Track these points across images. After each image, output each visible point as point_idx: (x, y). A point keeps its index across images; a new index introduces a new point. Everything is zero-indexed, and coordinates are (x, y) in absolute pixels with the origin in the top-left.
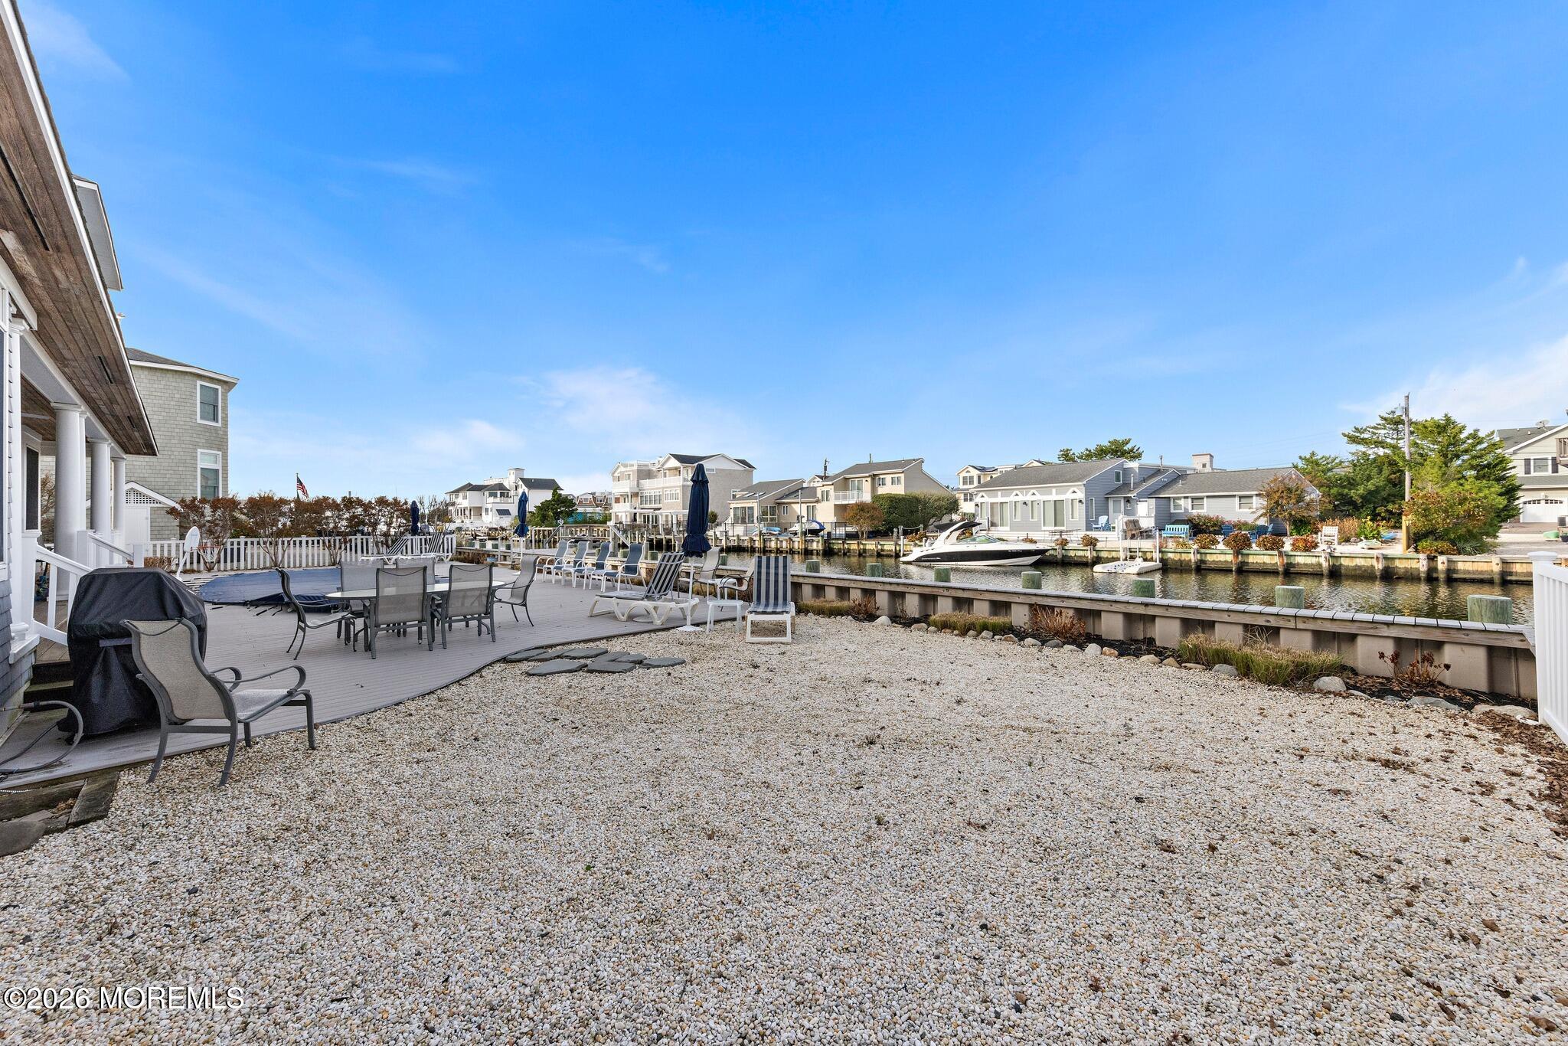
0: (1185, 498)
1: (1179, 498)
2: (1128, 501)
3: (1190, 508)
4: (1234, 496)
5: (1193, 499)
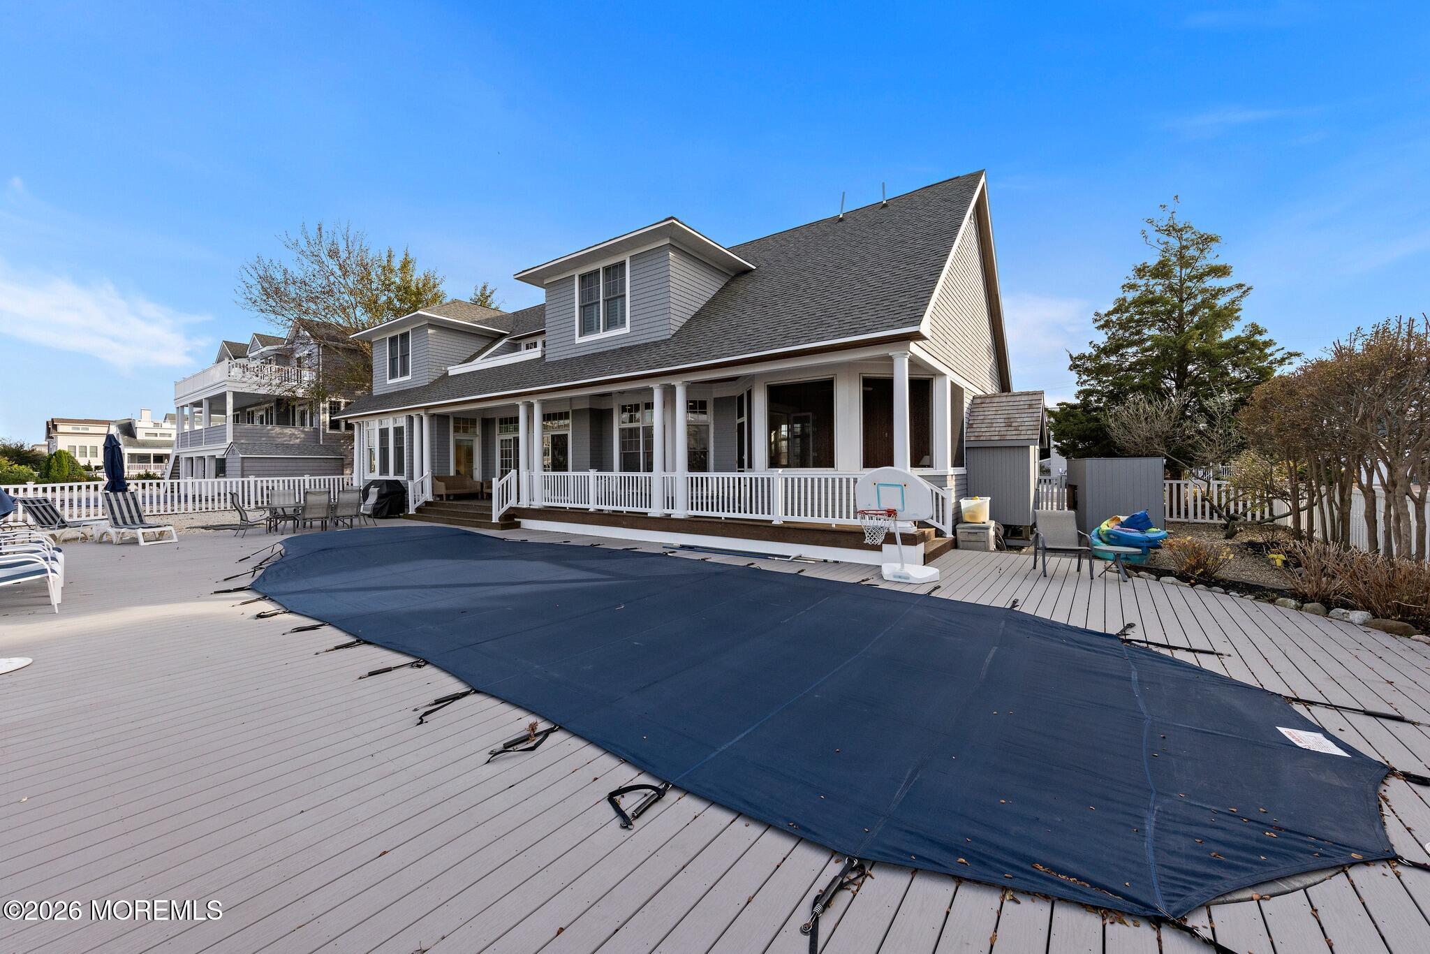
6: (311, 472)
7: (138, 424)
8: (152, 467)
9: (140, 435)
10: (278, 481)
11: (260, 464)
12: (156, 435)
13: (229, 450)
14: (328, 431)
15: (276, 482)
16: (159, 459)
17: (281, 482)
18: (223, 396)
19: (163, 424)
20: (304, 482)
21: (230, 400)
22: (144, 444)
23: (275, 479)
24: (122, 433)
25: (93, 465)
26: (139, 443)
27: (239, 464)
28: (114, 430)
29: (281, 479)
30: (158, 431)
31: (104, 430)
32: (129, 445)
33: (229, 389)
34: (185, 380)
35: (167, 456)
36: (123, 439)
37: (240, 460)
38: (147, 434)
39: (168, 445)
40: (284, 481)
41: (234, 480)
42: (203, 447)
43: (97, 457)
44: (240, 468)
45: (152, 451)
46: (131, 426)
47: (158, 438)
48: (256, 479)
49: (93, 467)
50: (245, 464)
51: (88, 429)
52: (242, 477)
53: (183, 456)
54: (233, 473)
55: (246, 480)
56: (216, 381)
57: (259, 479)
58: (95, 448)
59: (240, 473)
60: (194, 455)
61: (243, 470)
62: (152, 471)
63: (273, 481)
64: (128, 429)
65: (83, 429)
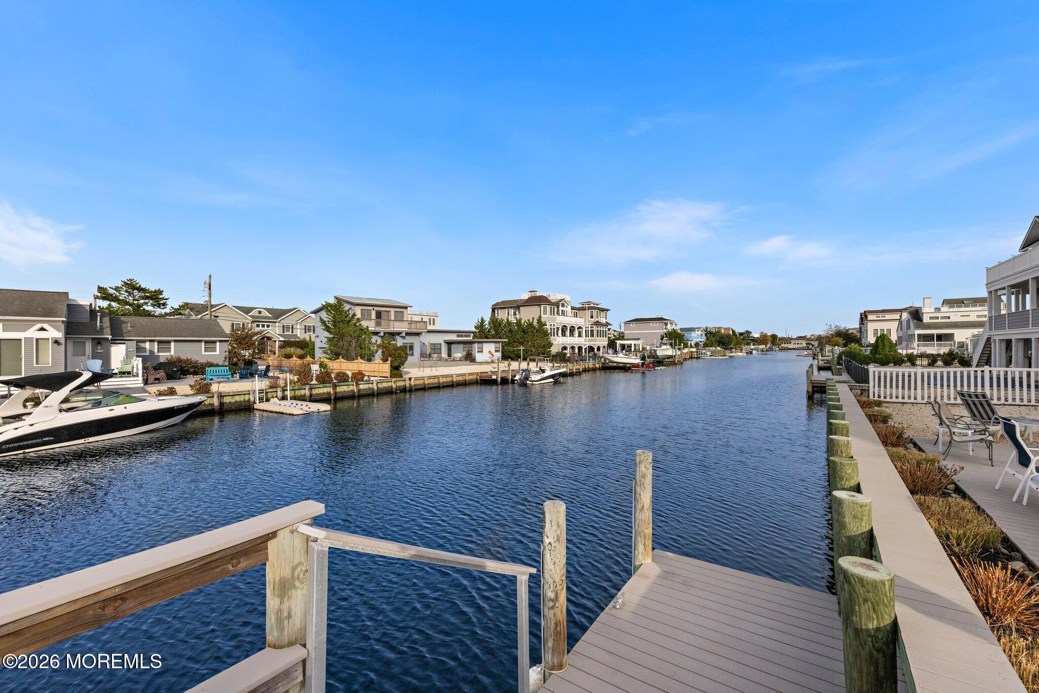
0: (150, 341)
1: (144, 341)
2: (99, 343)
3: (156, 351)
4: (201, 341)
5: (159, 342)
7: (924, 310)
8: (935, 344)
9: (926, 319)
12: (937, 318)
16: (940, 337)
19: (942, 308)
22: (929, 326)
24: (912, 318)
26: (925, 326)
28: (905, 315)
30: (939, 315)
31: (897, 316)
32: (917, 327)
35: (948, 335)
36: (913, 323)
38: (931, 318)
45: (935, 332)
46: (919, 312)
47: (940, 320)
51: (885, 317)
53: (997, 338)
58: (891, 331)
60: (1014, 337)
62: (934, 348)
64: (916, 315)
65: (882, 317)
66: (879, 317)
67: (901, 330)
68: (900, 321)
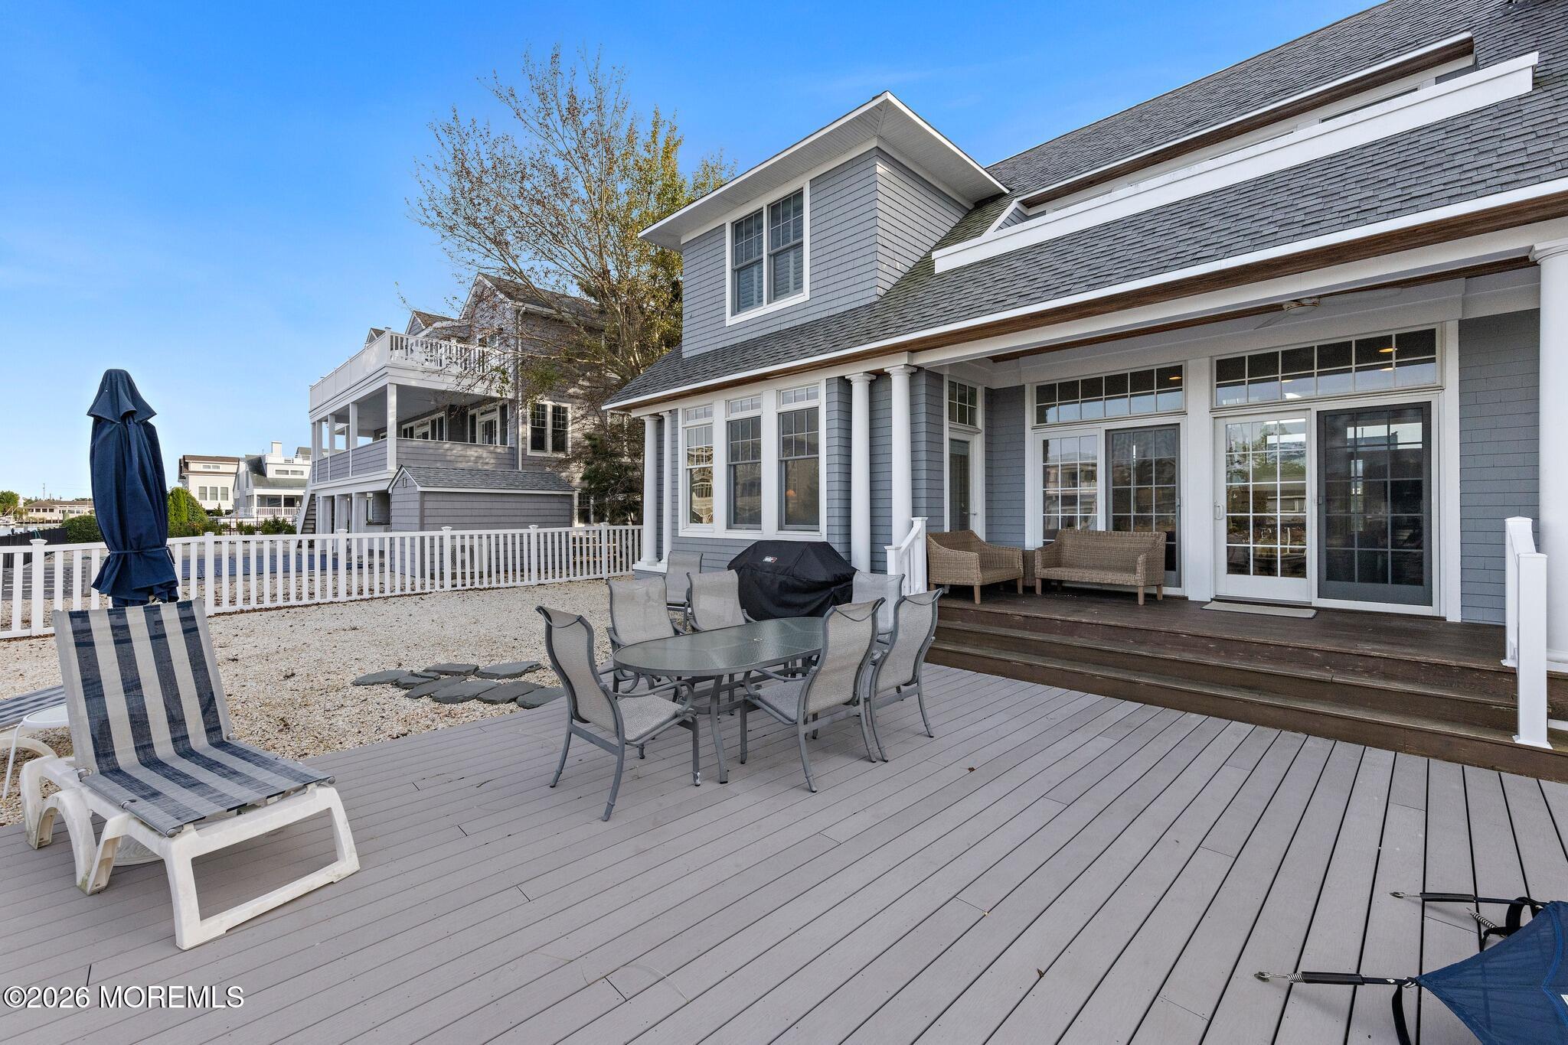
6: (540, 519)
7: (269, 460)
8: (283, 512)
9: (271, 473)
10: (480, 537)
11: (448, 505)
12: (287, 472)
13: (398, 480)
14: (529, 453)
15: (476, 538)
16: (290, 501)
17: (485, 538)
18: (381, 395)
19: (295, 459)
20: (529, 536)
21: (392, 400)
22: (274, 484)
23: (476, 533)
24: (252, 471)
25: (224, 509)
26: (269, 483)
27: (417, 505)
28: (243, 467)
29: (484, 532)
30: (290, 468)
31: (232, 468)
32: (258, 484)
33: (391, 383)
34: (324, 380)
35: (300, 498)
36: (252, 477)
37: (418, 497)
38: (278, 472)
39: (301, 484)
40: (489, 537)
41: (407, 535)
42: (351, 479)
43: (228, 499)
44: (418, 513)
45: (284, 492)
46: (261, 462)
47: (290, 476)
48: (455, 533)
49: (224, 512)
50: (428, 505)
51: (219, 467)
52: (422, 529)
53: (320, 495)
54: (403, 520)
55: (427, 534)
56: (370, 371)
57: (458, 533)
58: (226, 490)
59: (417, 520)
60: (335, 493)
61: (422, 517)
62: (281, 517)
63: (472, 537)
64: (258, 466)
65: (214, 467)
66: (209, 467)
67: (238, 489)
68: (237, 474)
